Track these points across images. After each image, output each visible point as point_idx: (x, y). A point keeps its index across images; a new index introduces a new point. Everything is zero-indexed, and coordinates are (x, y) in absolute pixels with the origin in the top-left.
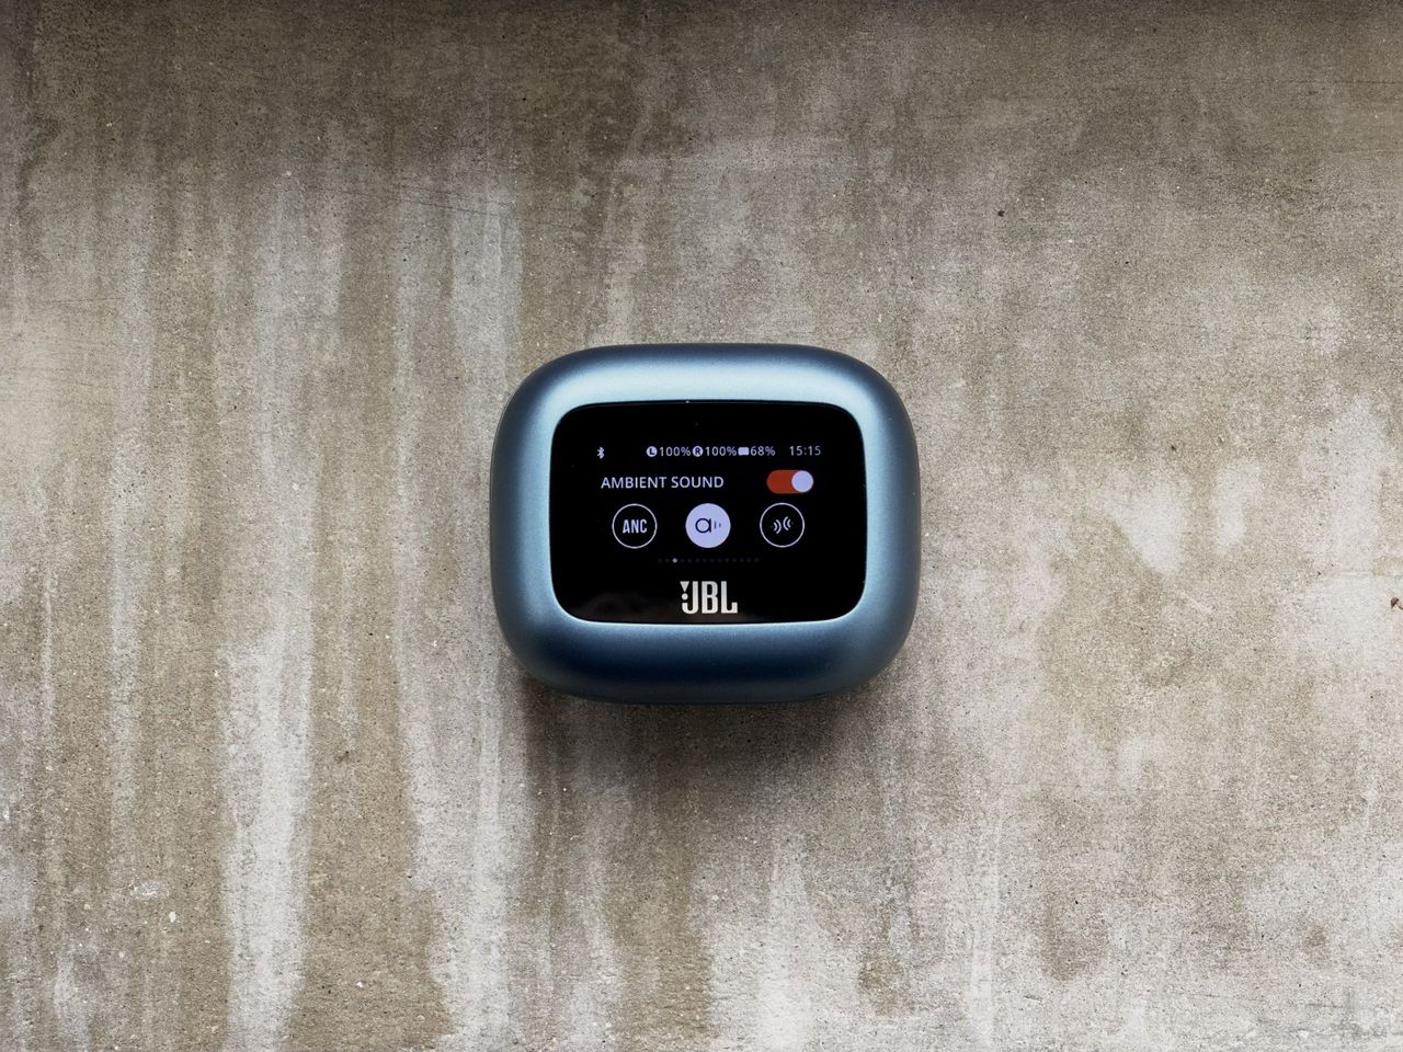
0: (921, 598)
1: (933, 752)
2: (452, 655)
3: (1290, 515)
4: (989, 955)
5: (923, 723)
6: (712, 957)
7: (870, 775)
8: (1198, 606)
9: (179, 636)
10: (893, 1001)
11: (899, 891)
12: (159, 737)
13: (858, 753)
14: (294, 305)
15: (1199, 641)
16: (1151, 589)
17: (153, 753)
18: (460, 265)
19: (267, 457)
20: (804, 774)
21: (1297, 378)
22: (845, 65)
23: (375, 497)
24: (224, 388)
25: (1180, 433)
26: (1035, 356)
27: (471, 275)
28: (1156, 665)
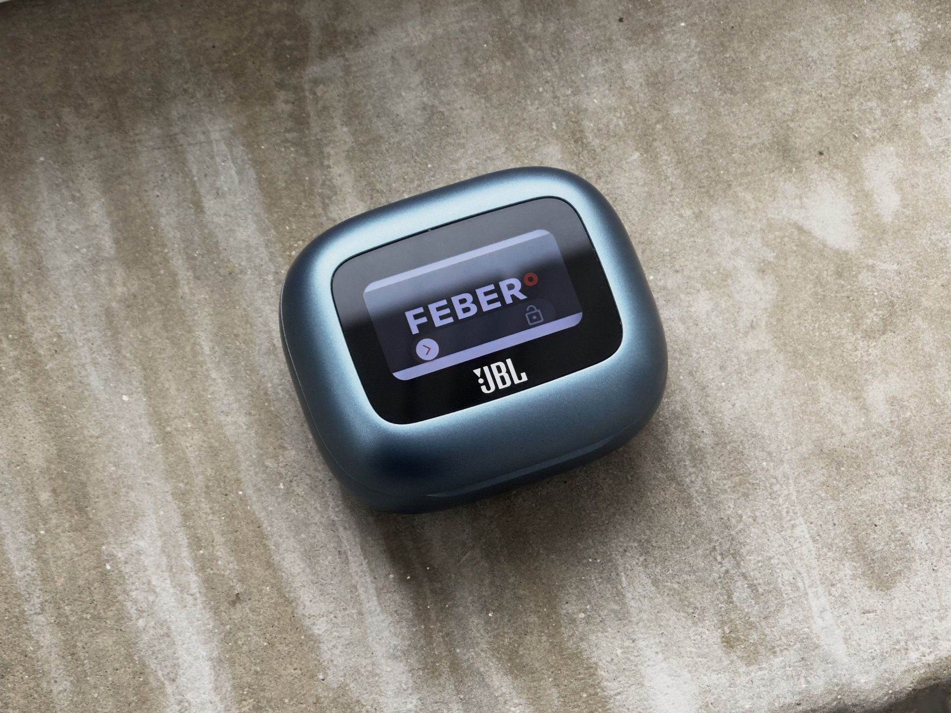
0: (665, 329)
1: (717, 444)
2: (299, 490)
3: (930, 176)
4: (821, 590)
5: (701, 423)
6: (596, 664)
7: (673, 479)
8: (885, 266)
9: (67, 546)
10: (756, 652)
11: (729, 562)
12: (77, 633)
13: (657, 464)
14: (78, 258)
15: (897, 293)
16: (844, 265)
17: (75, 646)
18: (204, 188)
19: (95, 381)
20: (620, 494)
21: (896, 73)
23: (194, 386)
24: (42, 339)
25: (822, 141)
26: (687, 118)
27: (215, 191)
28: (869, 321)
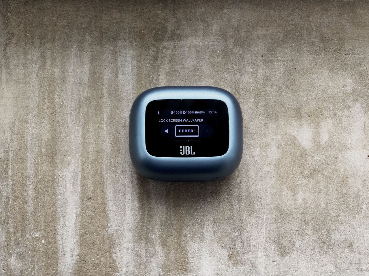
0: (243, 156)
1: (247, 196)
2: (118, 171)
3: (340, 134)
4: (263, 250)
5: (244, 189)
6: (189, 251)
7: (230, 203)
8: (317, 157)
9: (45, 167)
10: (237, 263)
11: (238, 233)
12: (40, 194)
13: (227, 197)
14: (76, 80)
15: (317, 167)
16: (304, 153)
17: (38, 198)
18: (120, 70)
19: (69, 120)
20: (213, 202)
21: (341, 98)
22: (221, 18)
23: (98, 130)
24: (58, 102)
25: (311, 112)
26: (272, 93)
27: (123, 72)
28: (306, 173)
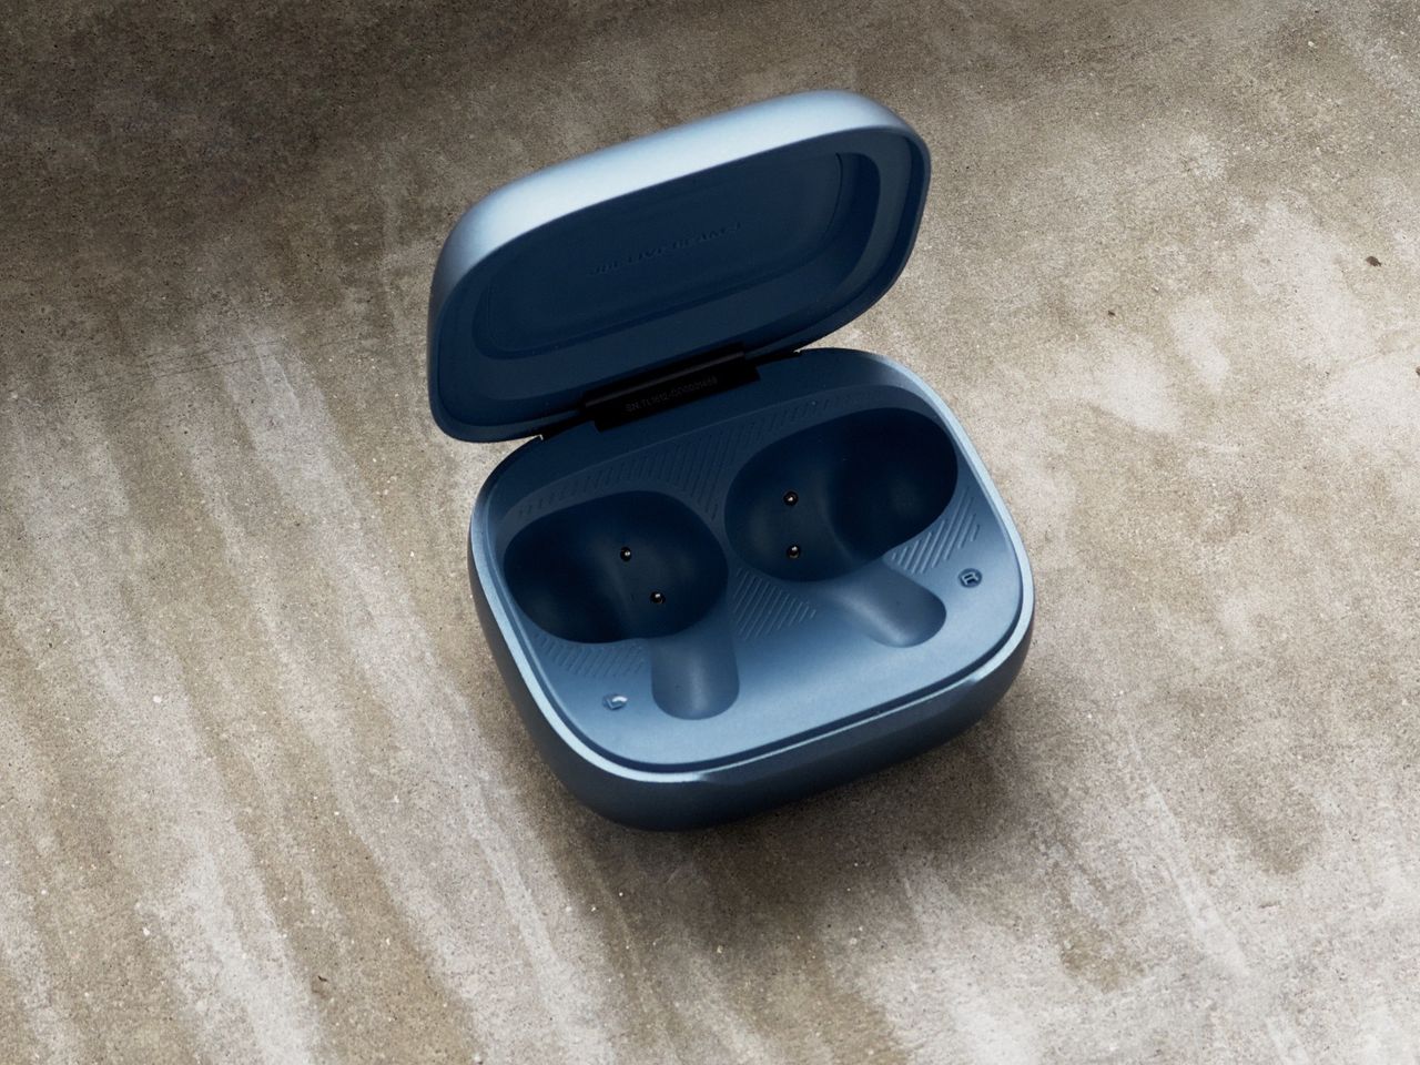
2: (422, 803)
4: (1195, 879)
6: (883, 1006)
8: (1222, 449)
9: (82, 908)
11: (1058, 851)
12: (104, 1028)
14: (76, 520)
15: (1242, 481)
16: (1164, 453)
18: (251, 417)
19: (110, 680)
23: (258, 676)
24: (29, 631)
25: (1110, 298)
26: (921, 282)
27: (267, 421)
28: (1210, 521)
